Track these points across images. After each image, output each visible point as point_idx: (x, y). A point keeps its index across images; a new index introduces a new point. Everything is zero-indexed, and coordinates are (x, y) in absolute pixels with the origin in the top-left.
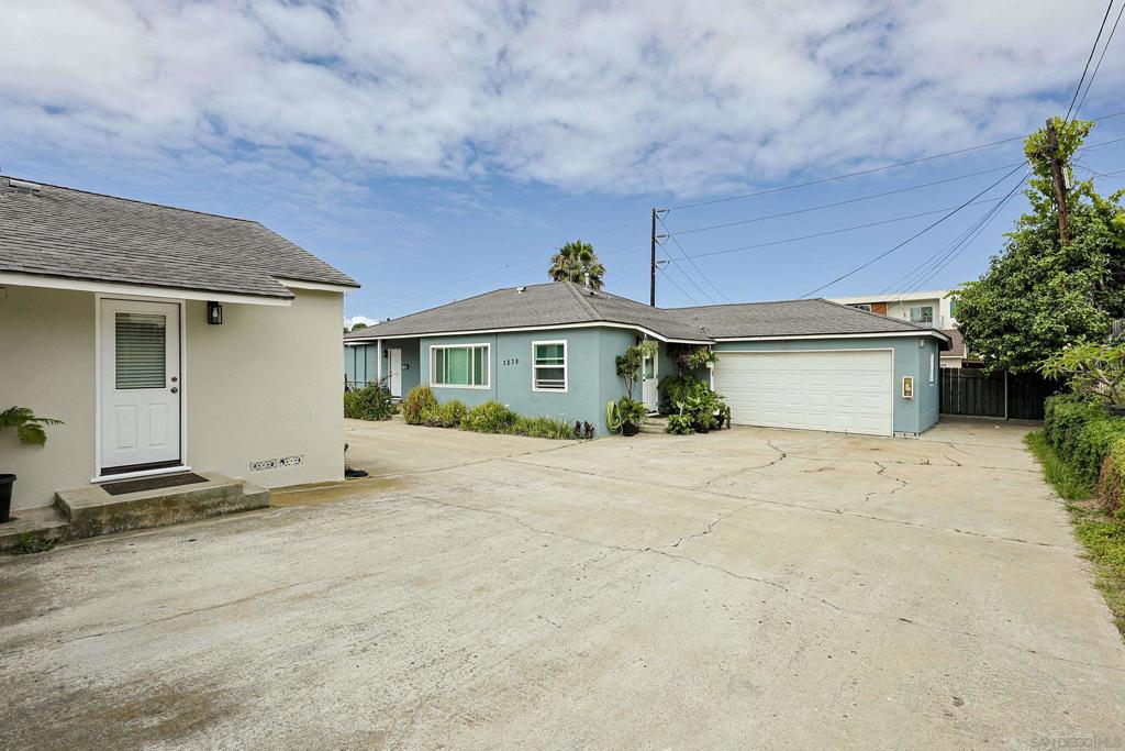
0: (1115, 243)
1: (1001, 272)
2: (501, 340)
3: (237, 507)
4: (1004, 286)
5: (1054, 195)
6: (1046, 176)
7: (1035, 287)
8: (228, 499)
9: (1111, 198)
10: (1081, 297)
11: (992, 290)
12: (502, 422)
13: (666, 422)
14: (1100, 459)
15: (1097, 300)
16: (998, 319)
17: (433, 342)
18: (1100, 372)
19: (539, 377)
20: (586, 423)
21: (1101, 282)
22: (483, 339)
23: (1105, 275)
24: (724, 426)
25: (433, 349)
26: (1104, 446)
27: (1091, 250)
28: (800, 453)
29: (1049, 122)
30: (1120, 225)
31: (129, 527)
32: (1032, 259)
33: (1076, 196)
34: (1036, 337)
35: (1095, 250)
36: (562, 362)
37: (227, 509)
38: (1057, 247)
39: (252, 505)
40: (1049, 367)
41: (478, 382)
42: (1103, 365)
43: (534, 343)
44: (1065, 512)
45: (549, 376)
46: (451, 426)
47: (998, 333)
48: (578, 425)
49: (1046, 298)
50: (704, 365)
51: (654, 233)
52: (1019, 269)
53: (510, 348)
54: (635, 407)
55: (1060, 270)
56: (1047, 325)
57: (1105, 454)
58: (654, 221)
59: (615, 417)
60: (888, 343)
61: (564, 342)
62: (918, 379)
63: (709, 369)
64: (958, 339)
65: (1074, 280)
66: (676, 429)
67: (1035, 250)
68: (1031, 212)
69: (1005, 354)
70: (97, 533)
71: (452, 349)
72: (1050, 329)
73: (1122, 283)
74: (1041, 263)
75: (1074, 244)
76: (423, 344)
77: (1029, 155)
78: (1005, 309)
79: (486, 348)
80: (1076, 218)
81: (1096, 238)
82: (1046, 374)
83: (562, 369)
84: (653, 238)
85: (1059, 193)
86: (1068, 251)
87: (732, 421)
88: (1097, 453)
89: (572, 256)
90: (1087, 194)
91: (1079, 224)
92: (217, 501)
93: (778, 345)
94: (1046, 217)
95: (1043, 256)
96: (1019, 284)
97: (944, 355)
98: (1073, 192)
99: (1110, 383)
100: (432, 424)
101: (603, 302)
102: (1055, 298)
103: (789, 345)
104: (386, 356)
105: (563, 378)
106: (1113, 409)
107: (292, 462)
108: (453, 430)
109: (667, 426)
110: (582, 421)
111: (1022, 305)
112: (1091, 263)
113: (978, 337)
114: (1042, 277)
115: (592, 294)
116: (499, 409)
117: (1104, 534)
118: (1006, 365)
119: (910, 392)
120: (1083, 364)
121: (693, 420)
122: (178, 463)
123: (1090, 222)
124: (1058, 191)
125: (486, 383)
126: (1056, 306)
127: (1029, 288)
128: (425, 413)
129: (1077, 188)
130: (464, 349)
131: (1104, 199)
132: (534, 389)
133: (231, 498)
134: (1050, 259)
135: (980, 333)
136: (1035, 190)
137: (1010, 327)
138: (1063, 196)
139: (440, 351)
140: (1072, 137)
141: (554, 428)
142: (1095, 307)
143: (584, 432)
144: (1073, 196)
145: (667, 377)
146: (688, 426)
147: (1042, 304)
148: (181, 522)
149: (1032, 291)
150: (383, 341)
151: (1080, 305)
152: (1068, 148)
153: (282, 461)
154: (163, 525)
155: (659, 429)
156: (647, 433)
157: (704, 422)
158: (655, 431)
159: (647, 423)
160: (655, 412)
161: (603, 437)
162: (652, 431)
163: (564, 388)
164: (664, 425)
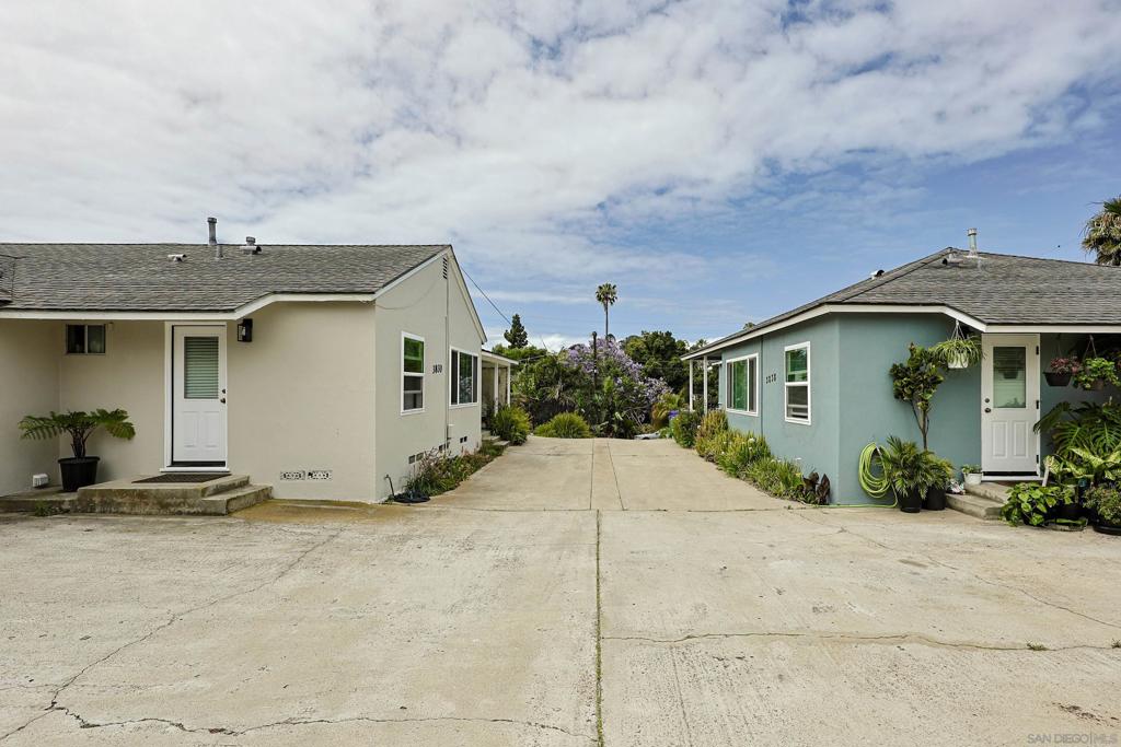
3: (195, 510)
8: (188, 501)
12: (747, 462)
19: (789, 399)
20: (825, 476)
31: (113, 510)
36: (804, 378)
37: (187, 510)
39: (209, 510)
41: (751, 406)
43: (785, 349)
45: (798, 398)
48: (814, 479)
53: (771, 357)
59: (878, 471)
61: (807, 344)
70: (92, 510)
83: (806, 387)
92: (179, 501)
105: (806, 404)
107: (319, 476)
108: (714, 468)
110: (821, 473)
122: (222, 464)
125: (755, 408)
132: (787, 418)
133: (190, 501)
141: (786, 481)
143: (816, 491)
148: (150, 514)
153: (310, 474)
154: (136, 514)
155: (982, 506)
156: (961, 511)
157: (1102, 509)
158: (975, 509)
159: (974, 494)
160: (1034, 474)
161: (847, 505)
162: (968, 508)
163: (806, 417)
164: (1001, 502)
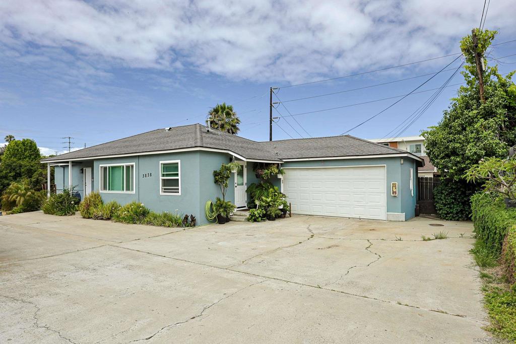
0: (510, 103)
1: (449, 120)
2: (142, 161)
4: (451, 128)
5: (477, 75)
6: (472, 63)
7: (468, 129)
9: (507, 77)
10: (492, 134)
11: (445, 130)
12: (139, 215)
13: (247, 214)
14: (502, 237)
15: (501, 136)
16: (447, 148)
17: (101, 162)
18: (502, 178)
19: (164, 185)
20: (192, 215)
21: (503, 126)
22: (130, 160)
23: (505, 121)
24: (287, 215)
25: (101, 167)
26: (504, 229)
27: (497, 106)
28: (323, 234)
29: (473, 31)
30: (512, 92)
32: (466, 112)
33: (489, 76)
34: (468, 158)
35: (499, 107)
36: (177, 175)
38: (479, 105)
40: (470, 175)
41: (128, 189)
42: (504, 173)
43: (161, 162)
44: (479, 279)
45: (170, 184)
46: (108, 219)
47: (448, 156)
48: (186, 218)
49: (473, 135)
50: (276, 176)
51: (271, 102)
52: (458, 118)
53: (147, 166)
54: (224, 204)
55: (481, 118)
56: (474, 150)
57: (505, 235)
58: (271, 94)
59: (212, 211)
60: (383, 161)
61: (179, 161)
62: (400, 185)
63: (280, 179)
64: (427, 160)
65: (488, 124)
66: (254, 219)
67: (468, 107)
68: (465, 86)
69: (452, 168)
71: (113, 168)
72: (475, 153)
73: (514, 126)
74: (471, 114)
75: (488, 103)
76: (95, 164)
77: (463, 50)
78: (451, 141)
79: (132, 166)
80: (489, 88)
81: (499, 99)
82: (468, 179)
83: (178, 179)
84: (271, 104)
85: (479, 73)
86: (485, 107)
87: (292, 212)
88: (500, 233)
89: (220, 113)
90: (495, 74)
91: (490, 91)
93: (320, 163)
94: (473, 88)
95: (472, 110)
96: (459, 127)
97: (420, 170)
98: (487, 73)
99: (508, 185)
100: (97, 218)
101: (215, 136)
102: (478, 134)
103: (327, 163)
104: (83, 173)
105: (178, 186)
106: (509, 203)
108: (109, 222)
109: (248, 216)
110: (189, 215)
111: (460, 139)
112: (497, 114)
113: (437, 159)
114: (471, 123)
115: (208, 131)
116: (139, 207)
117: (503, 303)
118: (452, 175)
119: (396, 192)
120: (491, 172)
121: (265, 212)
123: (496, 90)
124: (479, 72)
125: (132, 190)
126: (479, 139)
127: (464, 129)
128: (93, 210)
129: (489, 71)
130: (120, 167)
131: (504, 78)
132: (161, 193)
134: (475, 112)
135: (438, 156)
136: (468, 72)
137: (454, 153)
138: (482, 75)
139: (105, 168)
140: (486, 40)
141: (171, 220)
142: (500, 140)
143: (189, 222)
144: (487, 76)
145: (252, 184)
146: (260, 216)
147: (471, 138)
149: (465, 130)
150: (73, 162)
151: (492, 139)
152: (484, 47)
155: (243, 219)
156: (235, 221)
157: (272, 213)
158: (240, 220)
159: (236, 215)
160: (245, 207)
161: (202, 225)
162: (238, 219)
163: (178, 192)
164: (246, 216)
